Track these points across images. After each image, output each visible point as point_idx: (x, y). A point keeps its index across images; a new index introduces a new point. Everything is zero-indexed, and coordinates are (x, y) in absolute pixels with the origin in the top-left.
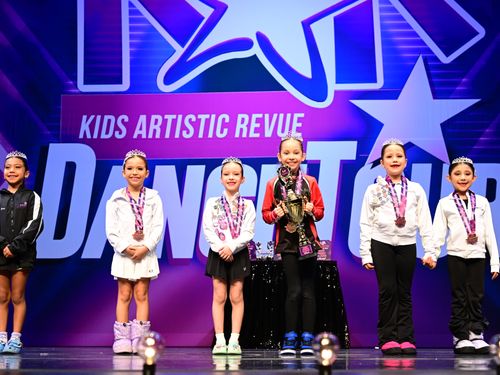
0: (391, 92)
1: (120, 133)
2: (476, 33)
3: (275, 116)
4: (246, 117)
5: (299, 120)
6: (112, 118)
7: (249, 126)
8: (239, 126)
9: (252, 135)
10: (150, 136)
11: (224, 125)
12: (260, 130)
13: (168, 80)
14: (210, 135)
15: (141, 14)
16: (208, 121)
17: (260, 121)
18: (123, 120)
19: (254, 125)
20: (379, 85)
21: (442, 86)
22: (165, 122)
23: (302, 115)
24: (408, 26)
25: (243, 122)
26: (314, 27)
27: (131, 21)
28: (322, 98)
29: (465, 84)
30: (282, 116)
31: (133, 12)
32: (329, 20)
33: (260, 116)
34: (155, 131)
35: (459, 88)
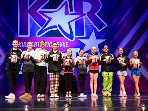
0: (87, 38)
2: (105, 25)
5: (67, 44)
6: (26, 43)
11: (51, 44)
13: (38, 34)
14: (48, 47)
16: (47, 44)
17: (59, 44)
20: (85, 36)
21: (98, 36)
22: (38, 44)
23: (68, 42)
24: (91, 24)
26: (70, 23)
27: (30, 21)
28: (72, 39)
30: (63, 43)
31: (31, 19)
32: (74, 22)
33: (59, 43)
34: (35, 46)
35: (102, 37)
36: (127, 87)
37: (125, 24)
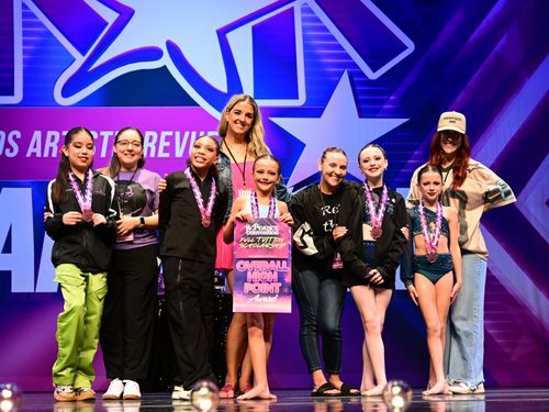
0: (313, 110)
1: (12, 151)
3: (187, 134)
4: (155, 135)
6: (2, 134)
7: (157, 145)
8: (146, 144)
9: (161, 154)
10: (46, 155)
12: (170, 149)
13: (66, 92)
15: (36, 17)
17: (170, 139)
18: (14, 137)
19: (163, 144)
20: (300, 101)
21: (369, 102)
23: (216, 134)
24: (333, 38)
25: (150, 140)
27: (24, 24)
29: (393, 102)
30: (194, 134)
31: (27, 14)
32: (247, 29)
33: (170, 133)
34: (51, 149)
35: (385, 106)
36: (514, 359)
37: (502, 42)
